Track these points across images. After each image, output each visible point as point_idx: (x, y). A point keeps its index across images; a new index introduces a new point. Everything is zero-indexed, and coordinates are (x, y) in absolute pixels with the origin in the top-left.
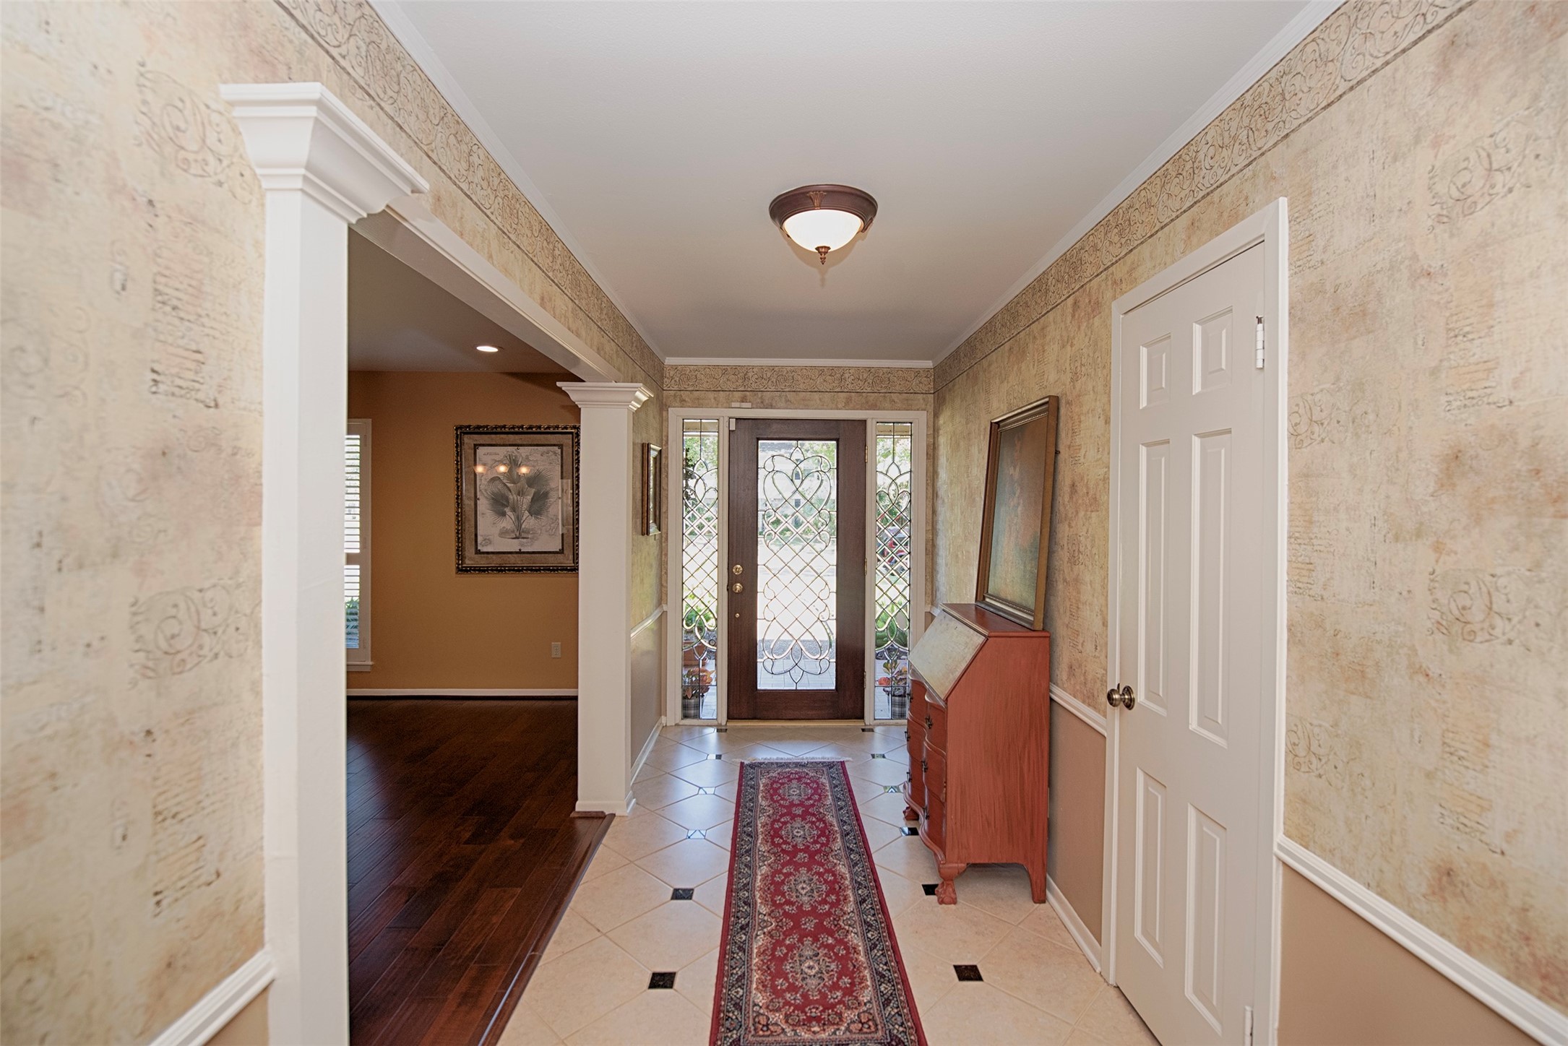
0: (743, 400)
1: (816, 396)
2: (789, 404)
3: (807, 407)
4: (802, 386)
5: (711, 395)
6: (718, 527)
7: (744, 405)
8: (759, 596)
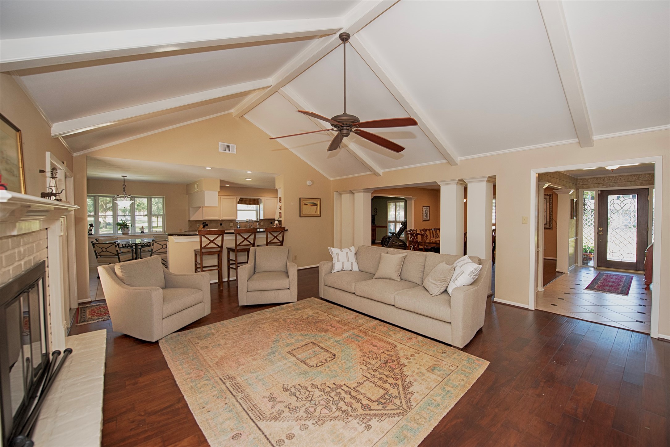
0: (603, 186)
1: (629, 183)
2: (619, 186)
3: (626, 186)
4: (624, 181)
5: (592, 185)
6: (595, 222)
7: (603, 187)
8: (608, 236)
